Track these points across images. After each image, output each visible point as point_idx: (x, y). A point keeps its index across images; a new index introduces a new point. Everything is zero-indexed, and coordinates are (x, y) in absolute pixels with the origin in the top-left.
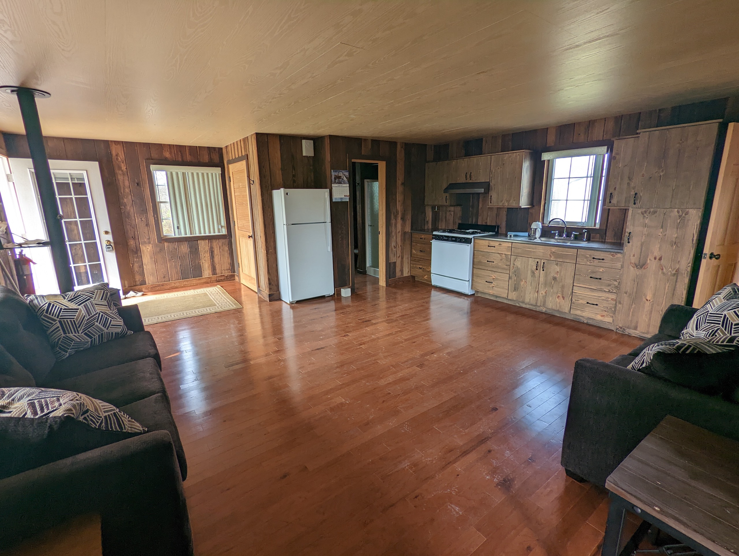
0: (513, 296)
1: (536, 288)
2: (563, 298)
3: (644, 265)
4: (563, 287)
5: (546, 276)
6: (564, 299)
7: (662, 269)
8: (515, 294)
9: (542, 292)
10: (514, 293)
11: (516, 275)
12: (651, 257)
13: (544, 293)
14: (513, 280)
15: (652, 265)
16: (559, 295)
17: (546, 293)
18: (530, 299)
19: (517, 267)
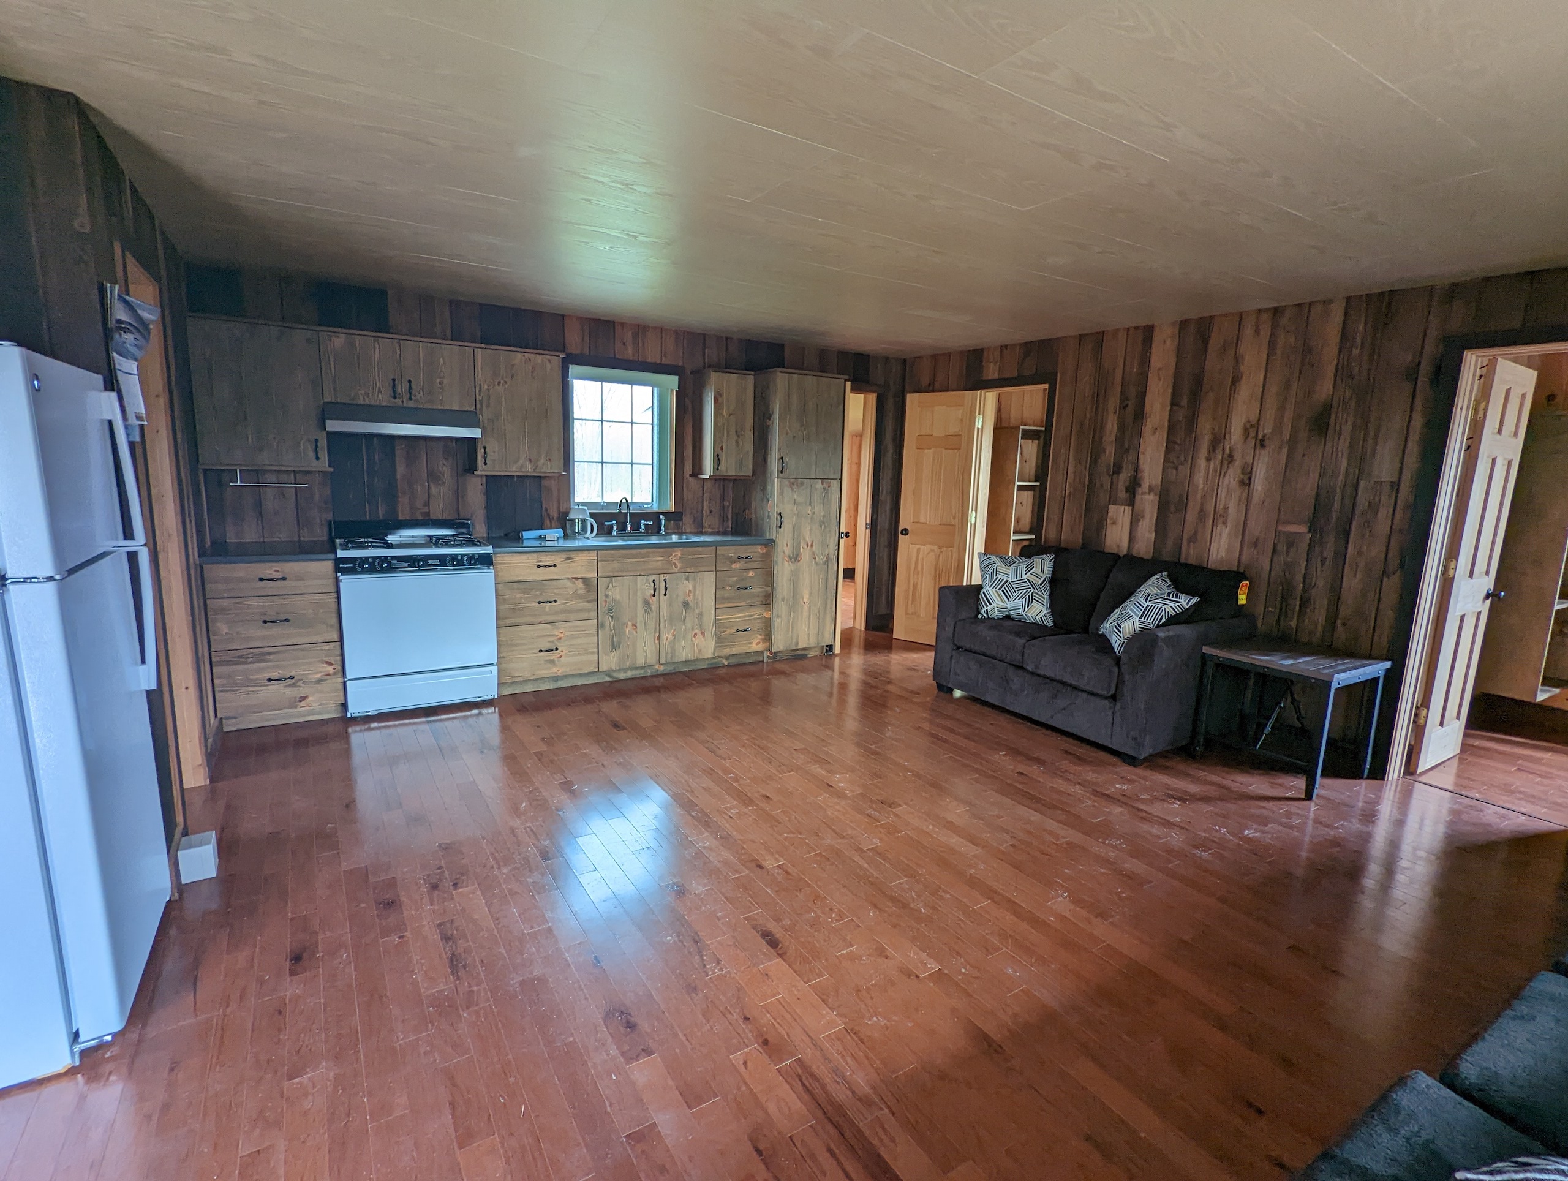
0: (610, 662)
1: (655, 632)
2: (703, 634)
3: (797, 556)
4: (701, 615)
5: (670, 604)
6: (704, 636)
7: (815, 559)
8: (614, 658)
9: (667, 636)
10: (612, 655)
11: (612, 617)
12: (803, 545)
13: (670, 637)
14: (607, 628)
15: (806, 555)
16: (696, 631)
17: (673, 635)
18: (646, 657)
19: (614, 599)
